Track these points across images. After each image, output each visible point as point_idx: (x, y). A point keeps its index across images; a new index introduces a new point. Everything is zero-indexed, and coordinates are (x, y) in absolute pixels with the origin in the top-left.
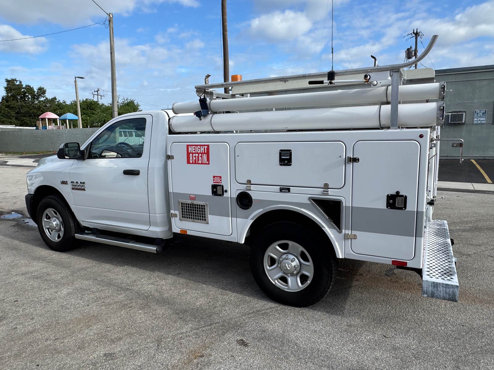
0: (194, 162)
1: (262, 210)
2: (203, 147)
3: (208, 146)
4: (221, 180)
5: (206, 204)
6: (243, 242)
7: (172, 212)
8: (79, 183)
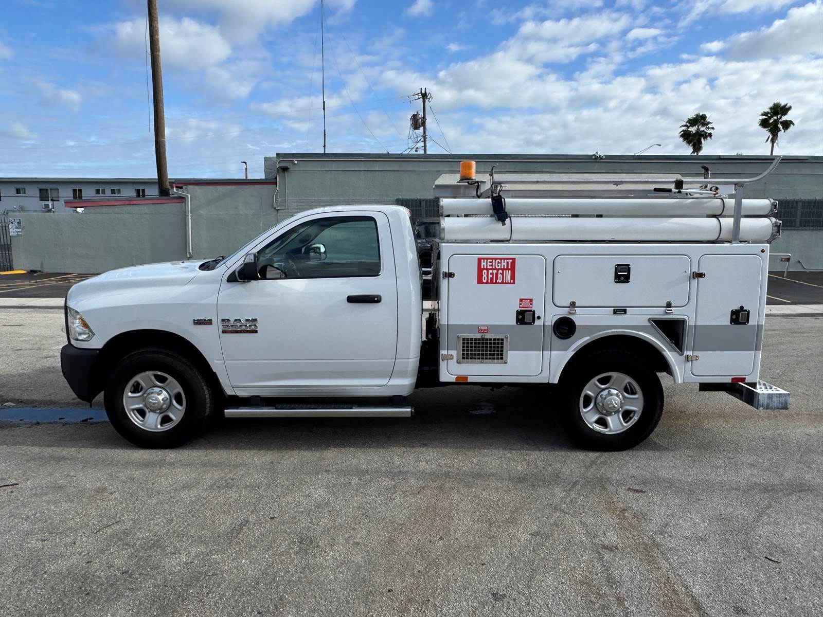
0: (489, 282)
1: (588, 338)
2: (506, 261)
3: (514, 260)
4: (531, 304)
5: (506, 337)
6: (556, 381)
7: (445, 352)
8: (243, 321)
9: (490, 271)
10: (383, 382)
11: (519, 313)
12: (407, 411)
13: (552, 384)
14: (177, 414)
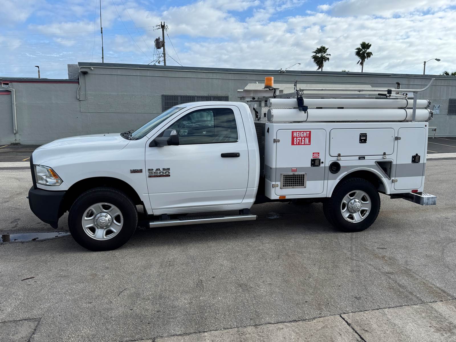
0: (298, 144)
1: (346, 172)
2: (306, 132)
3: (310, 132)
4: (319, 156)
5: (306, 174)
6: (330, 196)
7: (274, 183)
8: (161, 170)
9: (298, 138)
10: (239, 201)
11: (312, 160)
12: (253, 217)
13: (329, 198)
14: (117, 228)
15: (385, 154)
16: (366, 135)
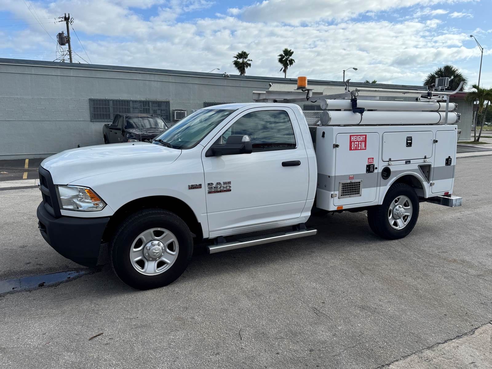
0: (355, 149)
1: (395, 178)
2: (362, 136)
3: (366, 135)
4: (373, 161)
5: (361, 181)
6: (381, 204)
7: (332, 193)
8: (222, 183)
9: (355, 143)
10: (298, 215)
11: (368, 166)
13: (380, 205)
14: (170, 259)
15: (425, 158)
16: (412, 139)
